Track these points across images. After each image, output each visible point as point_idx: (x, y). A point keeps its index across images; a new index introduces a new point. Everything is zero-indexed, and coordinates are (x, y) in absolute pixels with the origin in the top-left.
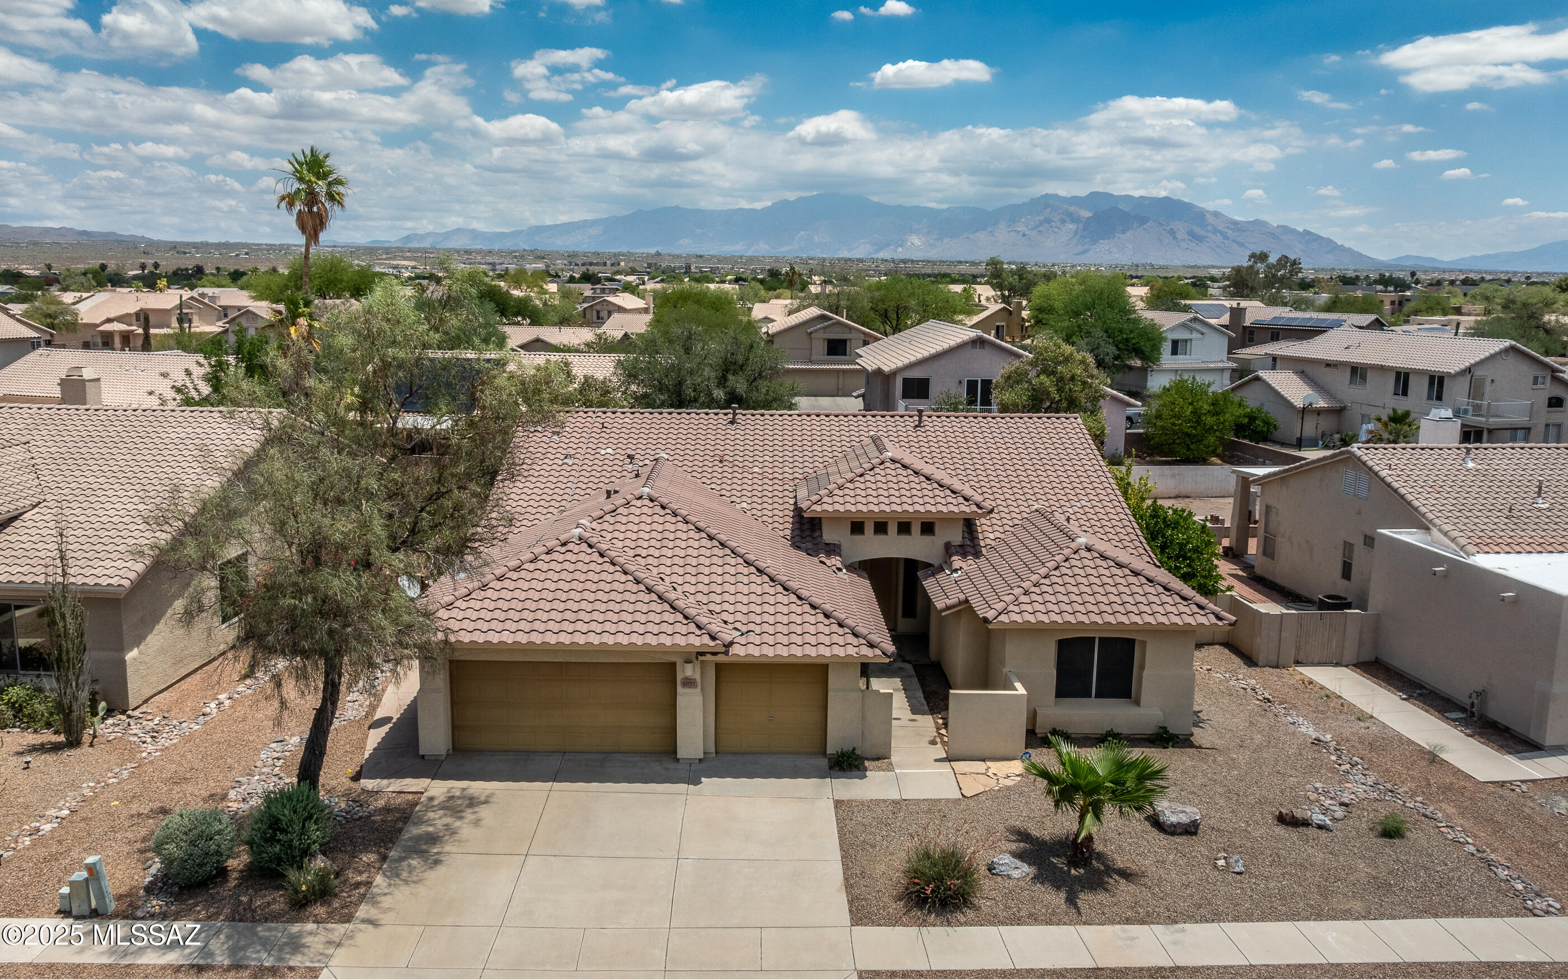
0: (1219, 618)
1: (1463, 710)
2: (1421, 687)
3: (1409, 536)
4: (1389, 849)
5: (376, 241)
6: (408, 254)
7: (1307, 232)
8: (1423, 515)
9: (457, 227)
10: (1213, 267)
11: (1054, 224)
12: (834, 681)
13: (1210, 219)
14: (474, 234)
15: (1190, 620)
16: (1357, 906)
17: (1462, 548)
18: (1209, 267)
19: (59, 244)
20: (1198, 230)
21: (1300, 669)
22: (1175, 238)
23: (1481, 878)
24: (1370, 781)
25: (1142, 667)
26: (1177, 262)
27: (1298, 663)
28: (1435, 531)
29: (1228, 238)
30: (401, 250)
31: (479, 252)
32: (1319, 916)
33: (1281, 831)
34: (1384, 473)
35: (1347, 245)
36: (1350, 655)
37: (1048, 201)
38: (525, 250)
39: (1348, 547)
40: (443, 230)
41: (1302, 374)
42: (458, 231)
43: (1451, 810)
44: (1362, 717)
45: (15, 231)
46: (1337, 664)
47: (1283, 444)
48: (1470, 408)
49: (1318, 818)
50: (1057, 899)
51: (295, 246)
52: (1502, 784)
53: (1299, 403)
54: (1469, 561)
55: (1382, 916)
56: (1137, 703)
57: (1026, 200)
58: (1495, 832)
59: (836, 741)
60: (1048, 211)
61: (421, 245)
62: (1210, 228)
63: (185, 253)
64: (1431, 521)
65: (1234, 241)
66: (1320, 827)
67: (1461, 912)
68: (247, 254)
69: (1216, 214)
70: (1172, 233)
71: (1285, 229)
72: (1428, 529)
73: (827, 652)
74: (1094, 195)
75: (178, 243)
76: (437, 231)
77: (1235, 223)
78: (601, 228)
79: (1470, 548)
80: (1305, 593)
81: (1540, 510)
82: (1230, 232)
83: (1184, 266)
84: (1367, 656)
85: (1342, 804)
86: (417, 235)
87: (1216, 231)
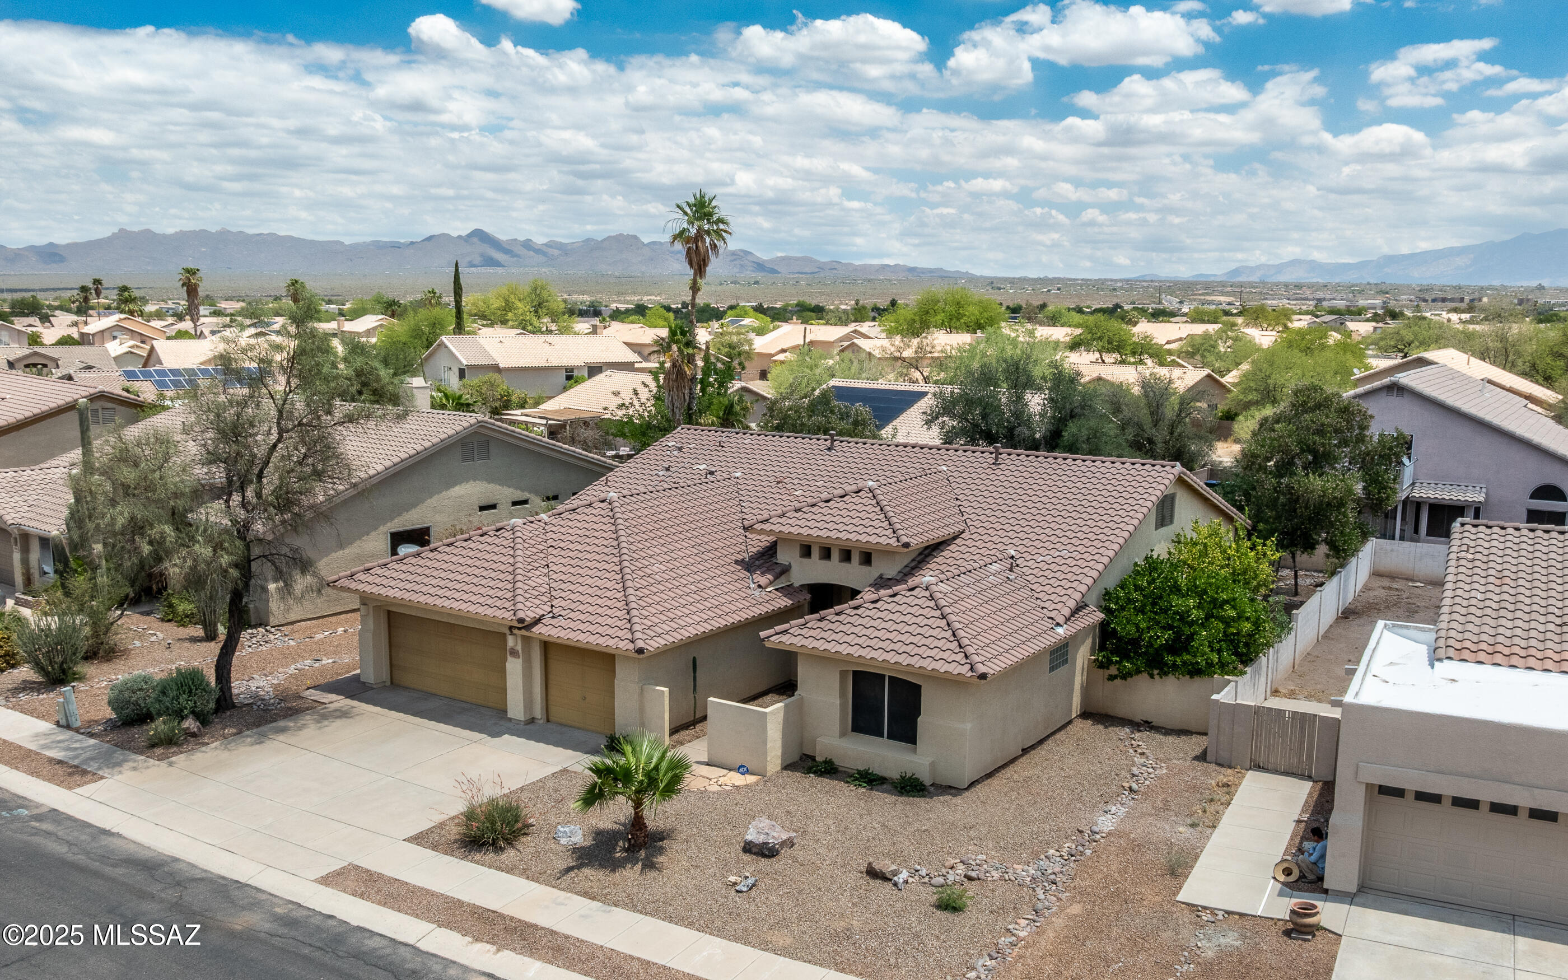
0: (972, 668)
5: (1201, 275)
6: (1229, 289)
9: (1292, 258)
14: (1313, 265)
17: (1435, 650)
19: (890, 281)
21: (1253, 774)
24: (1056, 870)
25: (920, 713)
30: (1223, 284)
31: (1310, 286)
38: (1369, 284)
40: (1277, 262)
42: (1295, 263)
45: (856, 269)
51: (1112, 280)
56: (916, 750)
61: (1251, 279)
63: (1000, 289)
66: (895, 884)
68: (1059, 289)
75: (996, 278)
76: (1271, 263)
78: (1472, 256)
79: (1442, 652)
86: (1247, 267)
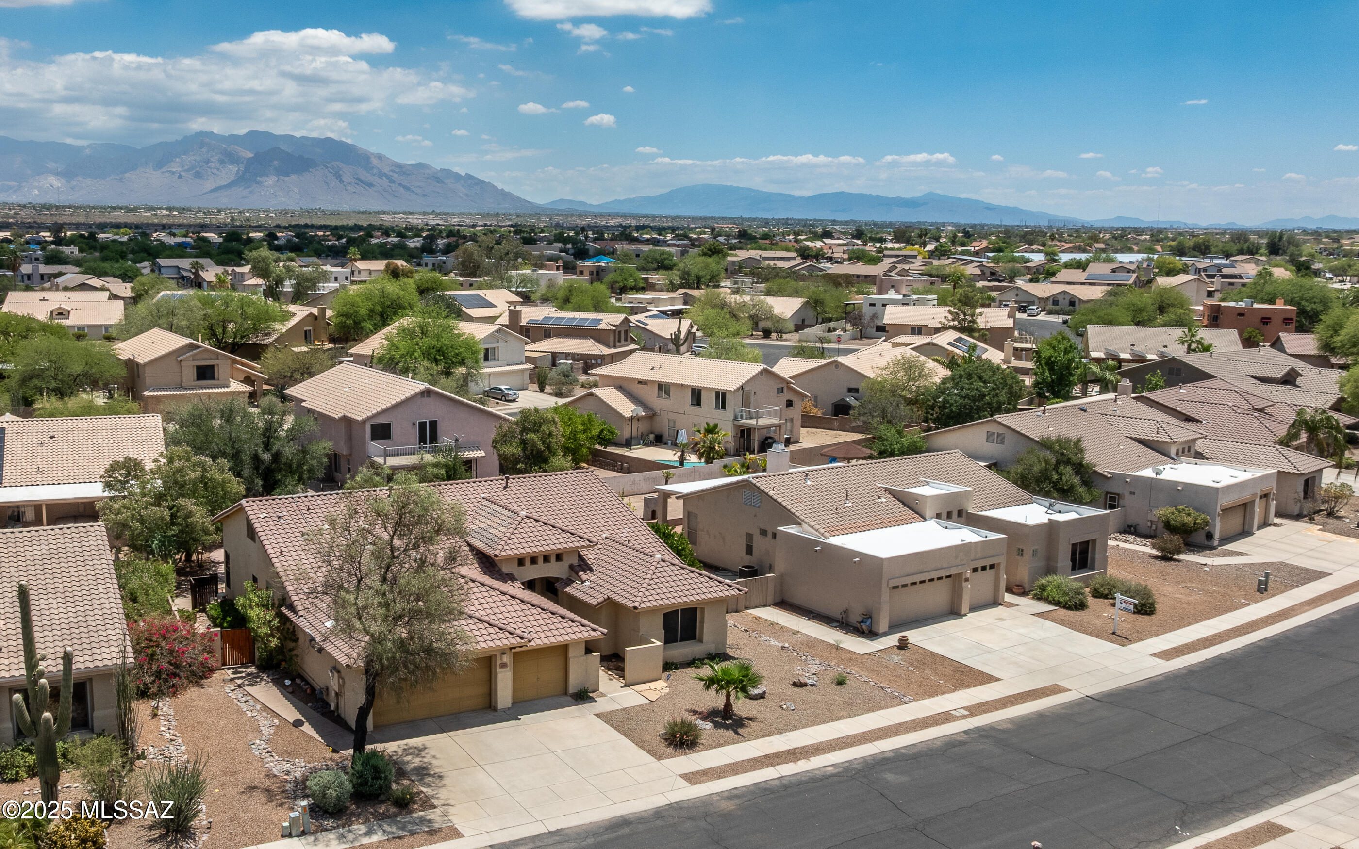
0: (740, 591)
1: (837, 621)
2: (812, 612)
3: (792, 530)
4: (842, 689)
7: (469, 177)
8: (798, 517)
10: (384, 213)
11: (212, 165)
12: (572, 653)
13: (375, 161)
15: (727, 593)
16: (844, 713)
17: (822, 534)
18: (379, 213)
20: (364, 175)
21: (749, 611)
22: (341, 181)
23: (882, 693)
24: (817, 662)
25: (702, 622)
26: (345, 207)
27: (746, 608)
28: (805, 526)
29: (394, 182)
32: (833, 720)
33: (797, 690)
34: (771, 493)
35: (507, 189)
36: (770, 600)
37: (202, 139)
39: (750, 537)
41: (620, 388)
43: (857, 669)
44: (796, 633)
46: (765, 606)
47: (617, 445)
48: (744, 414)
49: (810, 682)
50: (731, 733)
52: (870, 654)
53: (628, 414)
54: (827, 541)
55: (855, 715)
56: (701, 641)
57: (180, 138)
58: (878, 675)
59: (574, 684)
60: (204, 150)
62: (375, 171)
64: (803, 520)
65: (400, 185)
66: (812, 685)
67: (882, 708)
69: (380, 157)
70: (338, 176)
71: (448, 173)
72: (800, 524)
73: (567, 638)
74: (252, 134)
77: (400, 166)
79: (827, 534)
80: (721, 565)
81: (849, 507)
82: (395, 175)
83: (354, 212)
84: (778, 600)
85: (814, 674)
87: (381, 175)
